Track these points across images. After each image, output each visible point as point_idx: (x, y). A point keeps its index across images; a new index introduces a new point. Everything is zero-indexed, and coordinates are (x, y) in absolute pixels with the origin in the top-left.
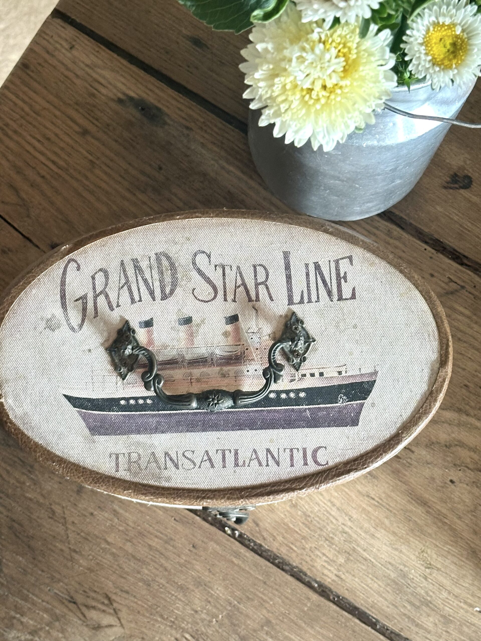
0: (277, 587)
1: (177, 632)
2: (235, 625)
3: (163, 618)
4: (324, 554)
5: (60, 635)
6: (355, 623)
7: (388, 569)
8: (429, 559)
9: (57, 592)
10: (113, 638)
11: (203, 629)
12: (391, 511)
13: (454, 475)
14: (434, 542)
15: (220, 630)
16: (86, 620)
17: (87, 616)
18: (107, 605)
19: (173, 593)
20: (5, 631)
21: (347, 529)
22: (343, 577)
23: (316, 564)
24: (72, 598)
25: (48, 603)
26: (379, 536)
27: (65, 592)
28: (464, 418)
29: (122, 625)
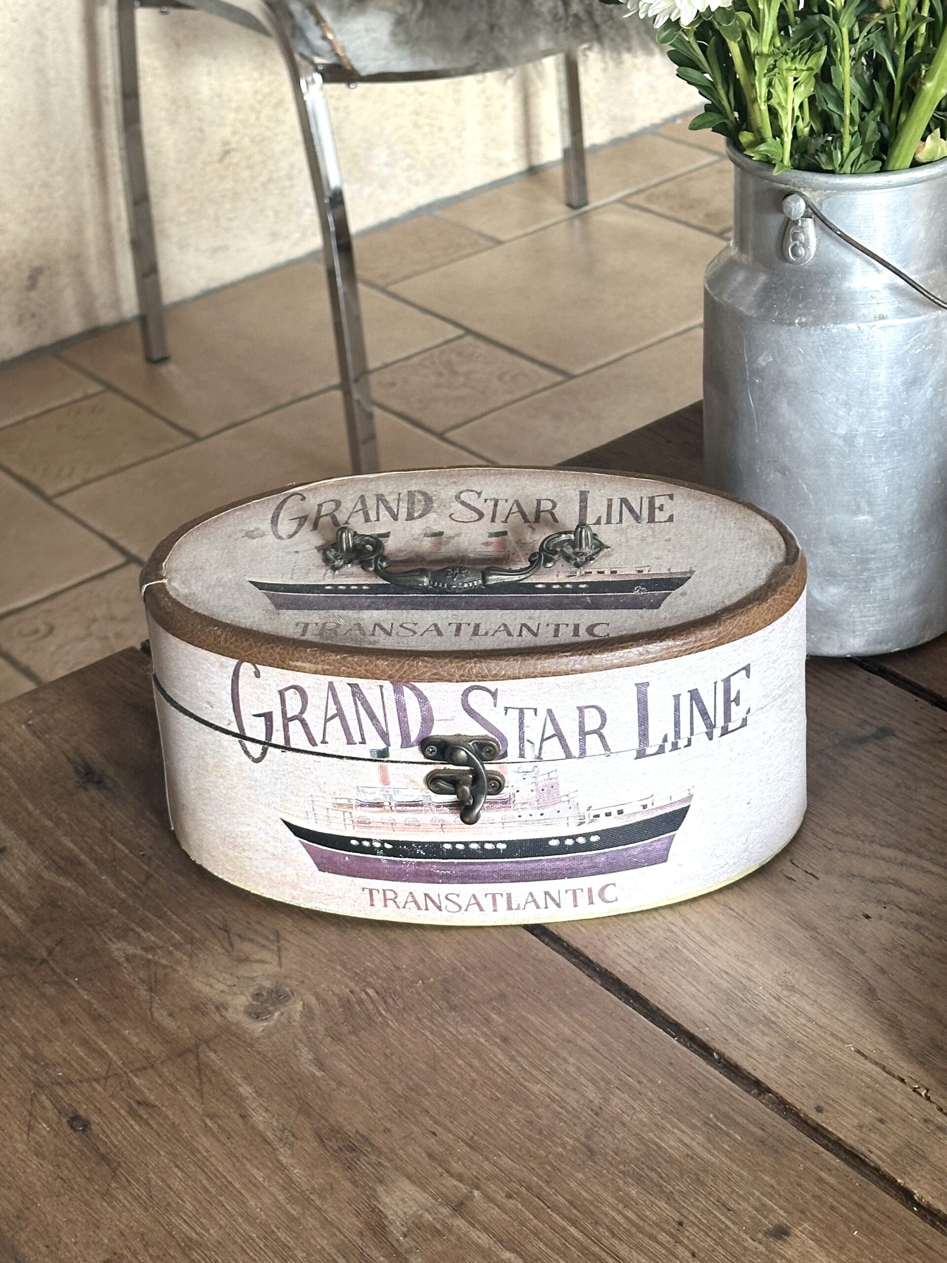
0: (536, 963)
1: (356, 985)
2: (448, 992)
3: (345, 967)
4: (625, 944)
5: (185, 958)
6: (639, 1019)
7: (722, 978)
8: (793, 982)
9: (208, 916)
10: (260, 974)
11: (398, 988)
12: (754, 926)
13: (871, 909)
14: (810, 967)
15: (424, 994)
16: (230, 948)
17: (236, 946)
18: (272, 942)
19: (375, 944)
20: (111, 940)
21: (674, 928)
22: (644, 971)
23: (607, 951)
24: (226, 926)
25: (188, 924)
26: (723, 945)
27: (220, 918)
28: (913, 859)
29: (280, 964)
